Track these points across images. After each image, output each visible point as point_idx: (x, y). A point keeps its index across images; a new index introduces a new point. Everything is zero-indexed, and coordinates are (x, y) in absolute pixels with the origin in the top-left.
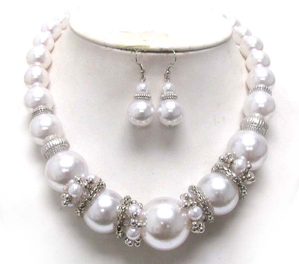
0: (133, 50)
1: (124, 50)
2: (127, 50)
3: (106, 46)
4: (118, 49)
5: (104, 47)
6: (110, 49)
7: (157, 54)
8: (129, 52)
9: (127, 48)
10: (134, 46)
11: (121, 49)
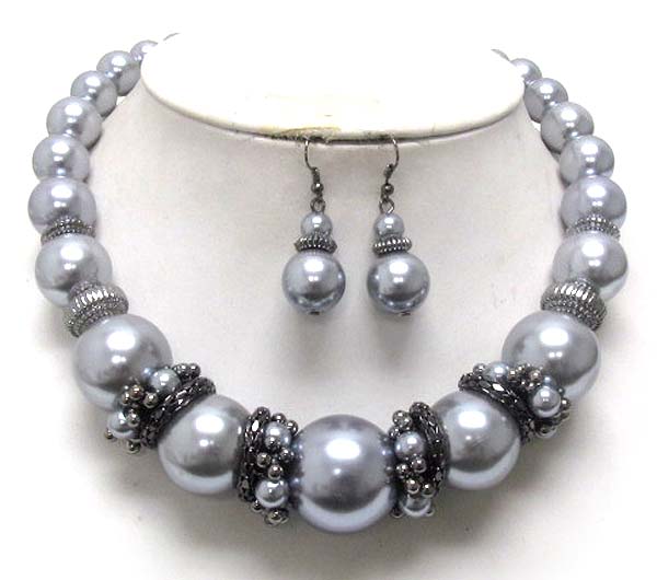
0: (301, 139)
1: (281, 138)
2: (285, 138)
3: (237, 131)
4: (266, 136)
5: (232, 134)
6: (246, 137)
7: (357, 147)
8: (292, 144)
9: (288, 135)
10: (304, 129)
11: (273, 137)
